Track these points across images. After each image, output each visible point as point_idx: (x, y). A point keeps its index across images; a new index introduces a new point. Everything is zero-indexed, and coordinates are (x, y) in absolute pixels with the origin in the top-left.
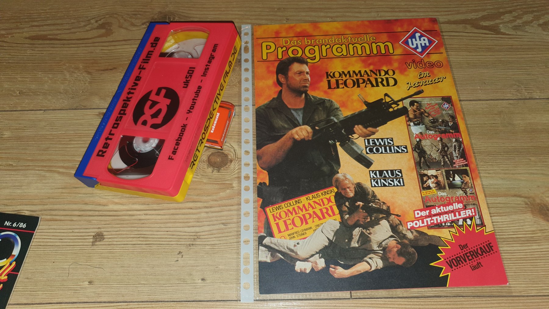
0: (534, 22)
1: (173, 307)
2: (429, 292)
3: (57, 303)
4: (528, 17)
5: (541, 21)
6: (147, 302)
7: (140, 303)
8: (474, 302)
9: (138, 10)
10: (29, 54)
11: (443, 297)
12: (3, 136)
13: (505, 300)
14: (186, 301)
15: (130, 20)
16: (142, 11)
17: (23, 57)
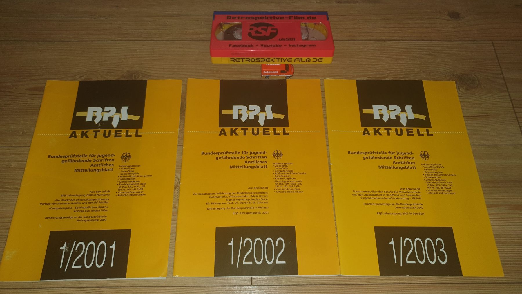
1: (131, 290)
2: (305, 282)
3: (51, 288)
6: (114, 287)
7: (108, 288)
8: (333, 288)
9: (111, 68)
10: (29, 103)
11: (313, 285)
12: (11, 167)
13: (354, 287)
14: (140, 287)
15: (106, 76)
16: (114, 70)
17: (24, 104)
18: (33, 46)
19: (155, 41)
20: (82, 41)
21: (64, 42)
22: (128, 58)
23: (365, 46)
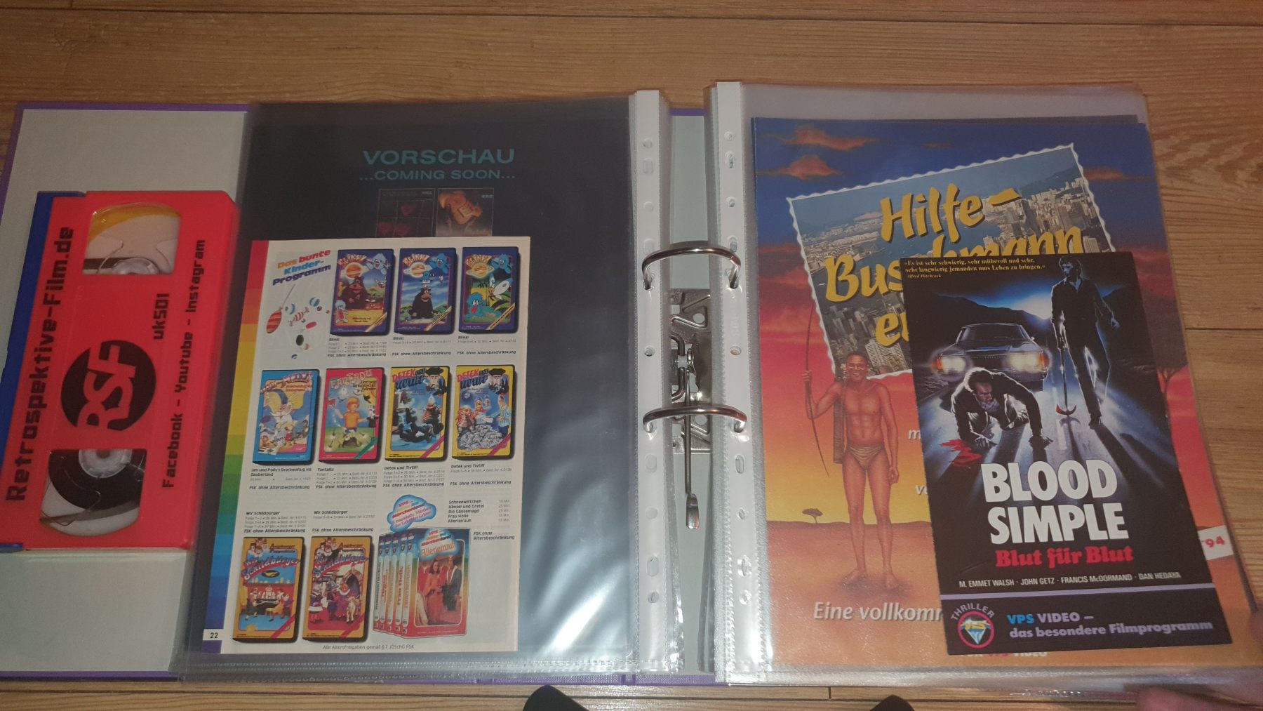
0: (1210, 160)
4: (1199, 149)
5: (1223, 160)
18: (204, 26)
19: (535, 15)
20: (335, 13)
21: (288, 15)
22: (464, 66)
23: (1114, 41)
